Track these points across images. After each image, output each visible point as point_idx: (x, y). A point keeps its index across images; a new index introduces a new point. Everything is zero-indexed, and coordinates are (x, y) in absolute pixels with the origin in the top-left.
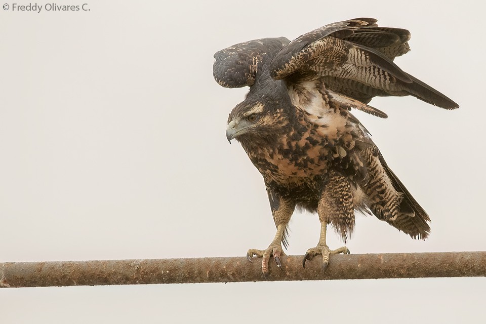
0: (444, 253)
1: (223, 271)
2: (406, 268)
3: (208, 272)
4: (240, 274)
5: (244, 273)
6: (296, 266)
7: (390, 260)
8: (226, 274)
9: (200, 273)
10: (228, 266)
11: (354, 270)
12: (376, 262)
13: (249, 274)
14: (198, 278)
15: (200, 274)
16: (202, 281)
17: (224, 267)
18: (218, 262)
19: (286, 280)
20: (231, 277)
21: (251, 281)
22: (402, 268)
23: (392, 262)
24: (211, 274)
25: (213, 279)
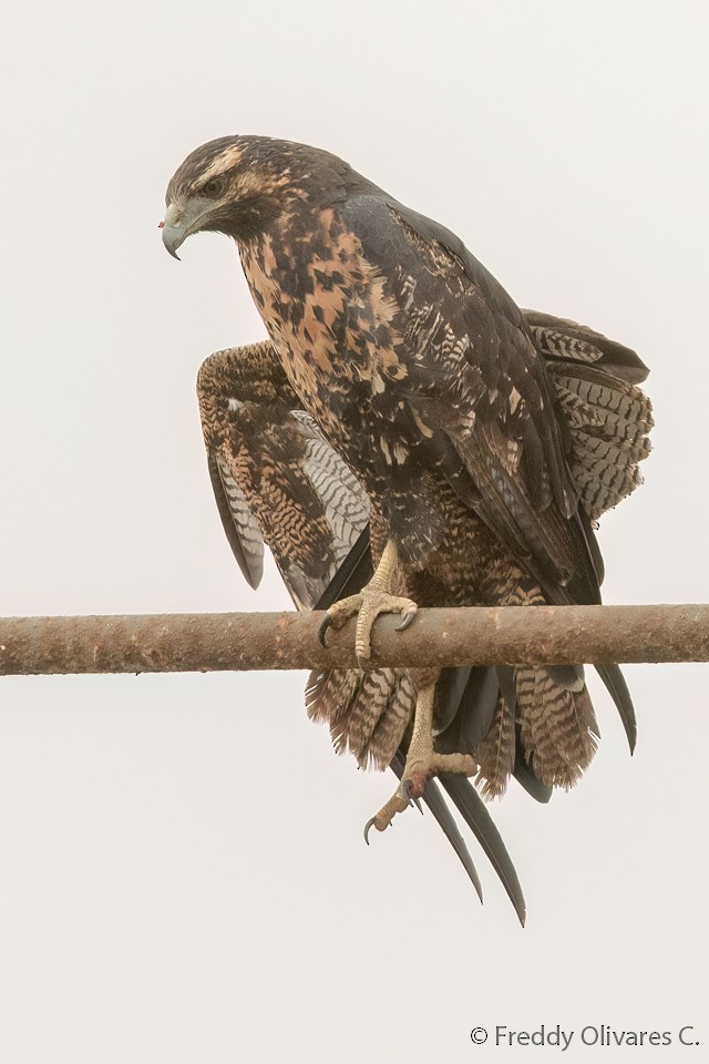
0: (641, 607)
1: (130, 647)
2: (553, 642)
3: (96, 648)
4: (169, 653)
5: (179, 652)
6: (300, 637)
7: (516, 624)
8: (139, 654)
9: (78, 650)
10: (143, 636)
11: (434, 644)
12: (485, 626)
13: (190, 654)
14: (74, 663)
15: (78, 653)
16: (82, 669)
17: (134, 638)
18: (120, 626)
19: (276, 668)
20: (150, 662)
21: (195, 669)
22: (543, 642)
23: (521, 627)
24: (103, 652)
25: (109, 664)
